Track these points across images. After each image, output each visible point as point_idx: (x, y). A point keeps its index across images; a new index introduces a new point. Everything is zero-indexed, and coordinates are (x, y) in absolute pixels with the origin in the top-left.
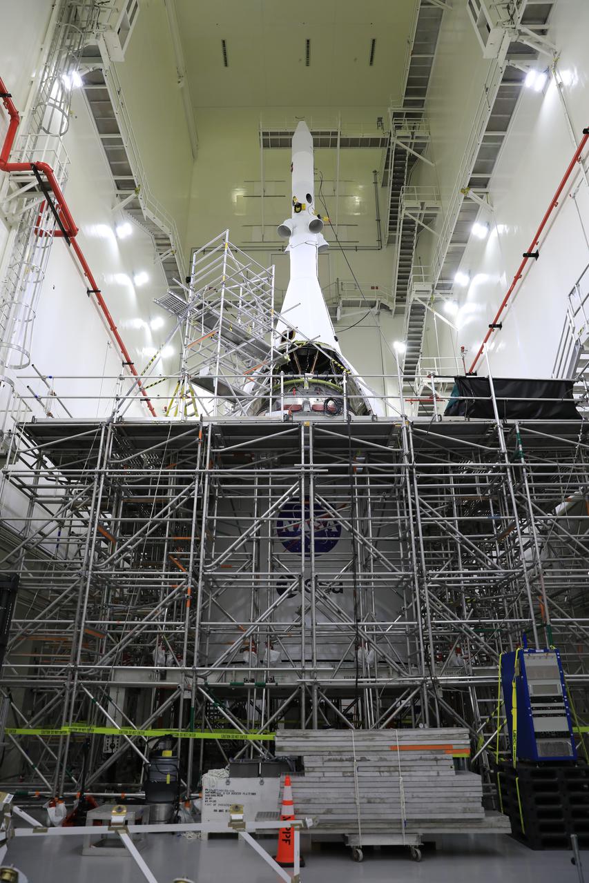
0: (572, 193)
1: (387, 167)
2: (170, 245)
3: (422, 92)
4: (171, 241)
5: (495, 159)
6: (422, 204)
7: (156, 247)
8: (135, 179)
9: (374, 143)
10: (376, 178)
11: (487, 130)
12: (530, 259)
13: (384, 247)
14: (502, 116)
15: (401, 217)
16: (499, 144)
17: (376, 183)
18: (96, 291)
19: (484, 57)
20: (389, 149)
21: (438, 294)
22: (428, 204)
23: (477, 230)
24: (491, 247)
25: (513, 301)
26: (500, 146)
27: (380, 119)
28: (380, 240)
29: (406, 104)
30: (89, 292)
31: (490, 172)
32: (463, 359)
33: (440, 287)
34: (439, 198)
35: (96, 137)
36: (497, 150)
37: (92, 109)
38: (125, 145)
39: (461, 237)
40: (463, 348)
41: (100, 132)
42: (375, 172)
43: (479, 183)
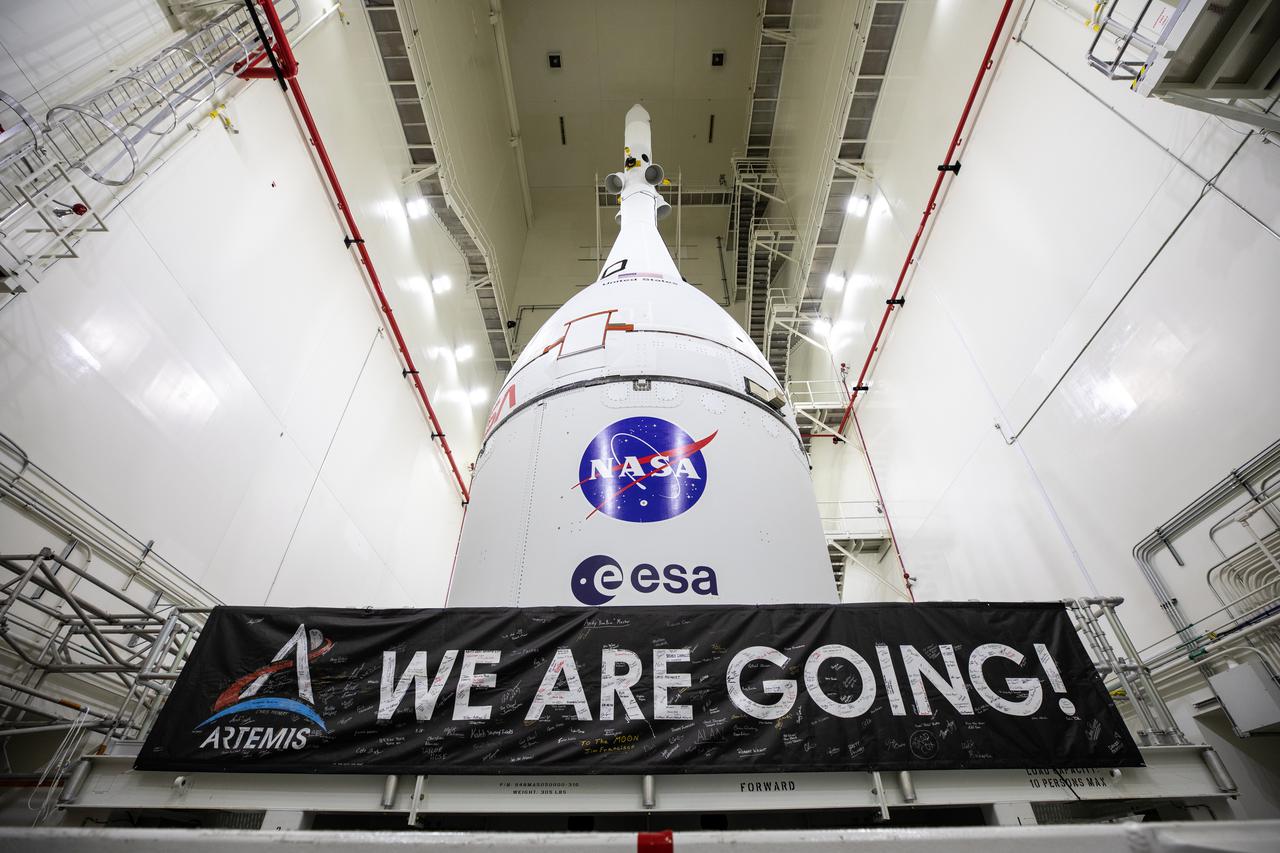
0: (1015, 35)
1: (732, 227)
2: (486, 272)
5: (871, 116)
6: (776, 234)
9: (718, 199)
10: (720, 243)
11: (860, 74)
13: (732, 304)
14: (879, 51)
15: (752, 250)
16: (875, 94)
17: (720, 247)
20: (733, 206)
21: (804, 317)
22: (782, 233)
23: (854, 206)
25: (920, 257)
26: (877, 97)
27: (722, 177)
29: (751, 153)
31: (865, 138)
32: (844, 382)
33: (806, 308)
34: (794, 228)
36: (873, 102)
40: (843, 365)
42: (719, 238)
43: (853, 151)
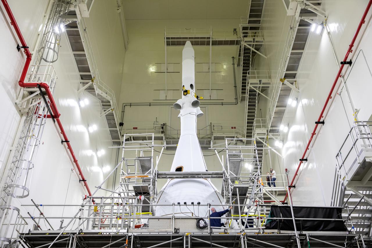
0: (339, 92)
1: (240, 56)
2: (110, 105)
3: (259, 16)
4: (111, 103)
5: (299, 64)
6: (260, 81)
7: (102, 107)
8: (92, 74)
9: (232, 43)
10: (233, 61)
11: (293, 49)
12: (320, 125)
13: (239, 103)
14: (300, 42)
15: (248, 88)
16: (300, 56)
17: (234, 64)
18: (67, 141)
19: (288, 15)
20: (241, 46)
21: (271, 135)
22: (264, 81)
23: (291, 102)
24: (299, 113)
25: (312, 147)
26: (301, 57)
27: (235, 30)
28: (236, 99)
29: (250, 22)
30: (62, 142)
31: (296, 70)
32: (287, 176)
33: (271, 131)
34: (270, 77)
35: (71, 53)
36: (299, 59)
37: (69, 39)
38: (87, 57)
39: (281, 104)
40: (286, 170)
41: (73, 51)
42: (233, 57)
43: (290, 75)
